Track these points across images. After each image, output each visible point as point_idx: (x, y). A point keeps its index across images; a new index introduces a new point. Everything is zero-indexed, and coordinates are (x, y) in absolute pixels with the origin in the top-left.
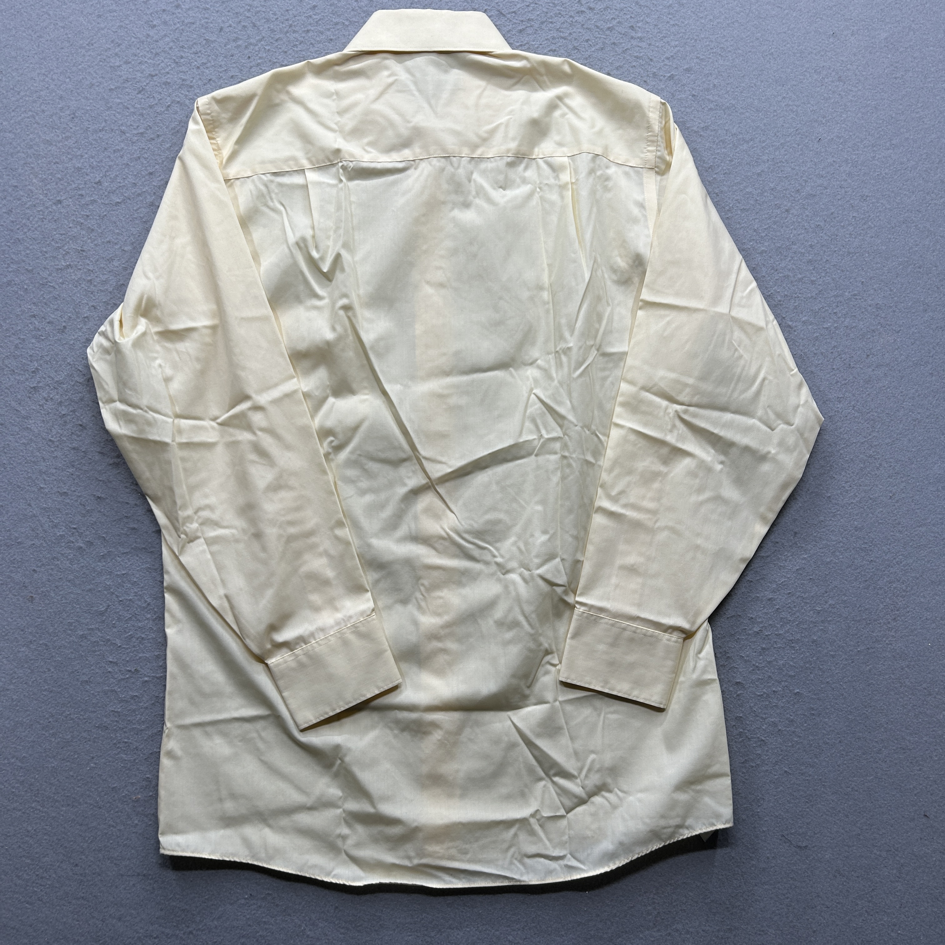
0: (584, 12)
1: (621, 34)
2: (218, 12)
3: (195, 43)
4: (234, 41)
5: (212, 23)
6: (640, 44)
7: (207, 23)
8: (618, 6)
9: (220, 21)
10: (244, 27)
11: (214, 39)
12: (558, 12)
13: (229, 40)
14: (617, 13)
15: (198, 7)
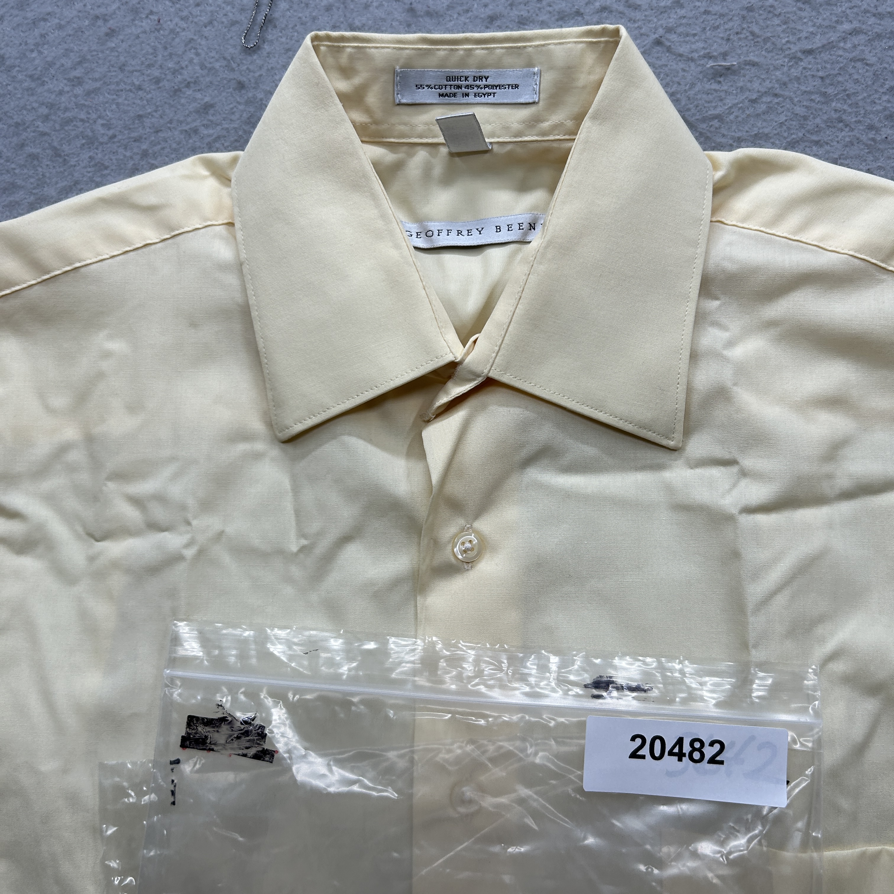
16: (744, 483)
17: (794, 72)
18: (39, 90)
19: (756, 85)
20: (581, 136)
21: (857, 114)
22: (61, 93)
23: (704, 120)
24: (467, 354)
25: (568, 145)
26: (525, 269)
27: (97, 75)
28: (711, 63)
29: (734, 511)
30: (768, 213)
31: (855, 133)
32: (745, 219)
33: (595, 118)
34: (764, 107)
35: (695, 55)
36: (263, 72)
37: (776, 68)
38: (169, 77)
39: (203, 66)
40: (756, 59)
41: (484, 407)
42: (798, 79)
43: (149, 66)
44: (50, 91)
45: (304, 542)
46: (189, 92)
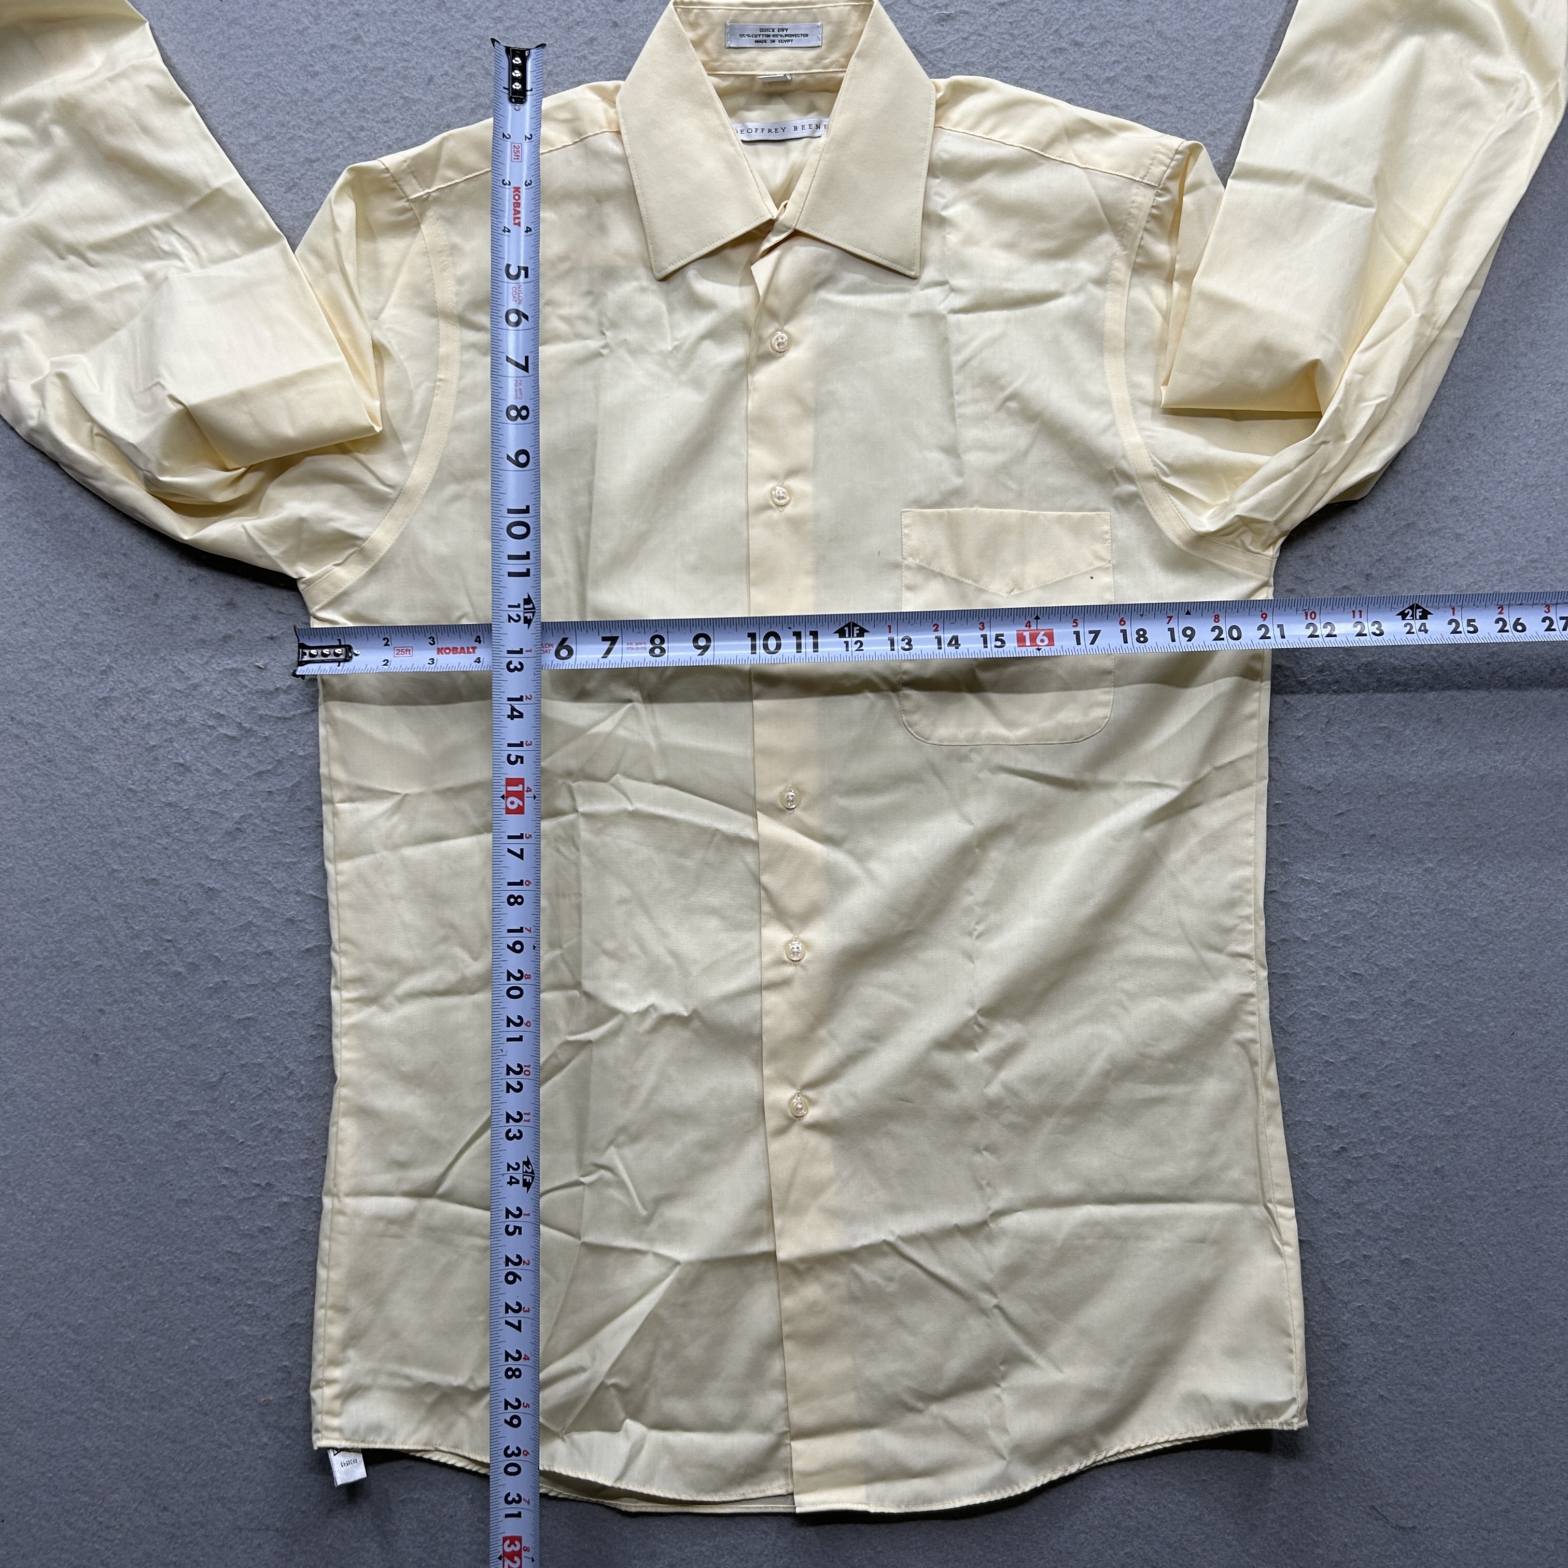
0: (1065, 49)
1: (1129, 89)
2: (425, 48)
3: (384, 105)
4: (452, 99)
5: (414, 68)
6: (1162, 108)
7: (406, 68)
8: (1126, 38)
9: (429, 65)
10: (470, 75)
11: (416, 97)
12: (1018, 49)
13: (442, 98)
14: (1124, 51)
15: (391, 40)
16: (952, 294)
17: (993, 19)
18: (472, 26)
19: (967, 27)
20: (850, 68)
21: (1033, 48)
22: (487, 28)
23: (932, 52)
24: (780, 214)
25: (841, 75)
26: (817, 157)
27: (513, 16)
28: (937, 12)
29: (944, 312)
30: (970, 121)
31: (1032, 62)
32: (957, 124)
33: (858, 56)
34: (972, 43)
35: (927, 6)
36: (630, 14)
37: (981, 16)
38: (565, 17)
39: (588, 11)
40: (967, 9)
41: (790, 248)
42: (995, 23)
43: (550, 9)
44: (479, 27)
45: (676, 343)
46: (579, 29)
